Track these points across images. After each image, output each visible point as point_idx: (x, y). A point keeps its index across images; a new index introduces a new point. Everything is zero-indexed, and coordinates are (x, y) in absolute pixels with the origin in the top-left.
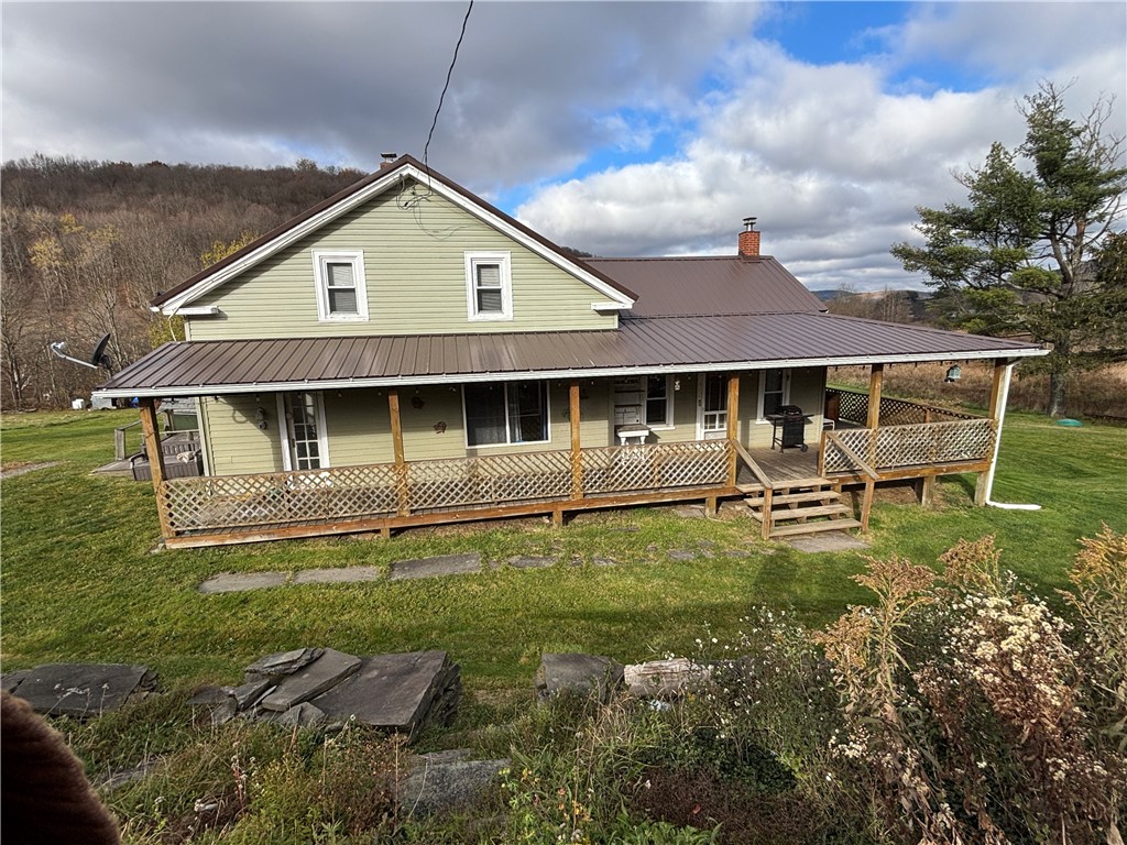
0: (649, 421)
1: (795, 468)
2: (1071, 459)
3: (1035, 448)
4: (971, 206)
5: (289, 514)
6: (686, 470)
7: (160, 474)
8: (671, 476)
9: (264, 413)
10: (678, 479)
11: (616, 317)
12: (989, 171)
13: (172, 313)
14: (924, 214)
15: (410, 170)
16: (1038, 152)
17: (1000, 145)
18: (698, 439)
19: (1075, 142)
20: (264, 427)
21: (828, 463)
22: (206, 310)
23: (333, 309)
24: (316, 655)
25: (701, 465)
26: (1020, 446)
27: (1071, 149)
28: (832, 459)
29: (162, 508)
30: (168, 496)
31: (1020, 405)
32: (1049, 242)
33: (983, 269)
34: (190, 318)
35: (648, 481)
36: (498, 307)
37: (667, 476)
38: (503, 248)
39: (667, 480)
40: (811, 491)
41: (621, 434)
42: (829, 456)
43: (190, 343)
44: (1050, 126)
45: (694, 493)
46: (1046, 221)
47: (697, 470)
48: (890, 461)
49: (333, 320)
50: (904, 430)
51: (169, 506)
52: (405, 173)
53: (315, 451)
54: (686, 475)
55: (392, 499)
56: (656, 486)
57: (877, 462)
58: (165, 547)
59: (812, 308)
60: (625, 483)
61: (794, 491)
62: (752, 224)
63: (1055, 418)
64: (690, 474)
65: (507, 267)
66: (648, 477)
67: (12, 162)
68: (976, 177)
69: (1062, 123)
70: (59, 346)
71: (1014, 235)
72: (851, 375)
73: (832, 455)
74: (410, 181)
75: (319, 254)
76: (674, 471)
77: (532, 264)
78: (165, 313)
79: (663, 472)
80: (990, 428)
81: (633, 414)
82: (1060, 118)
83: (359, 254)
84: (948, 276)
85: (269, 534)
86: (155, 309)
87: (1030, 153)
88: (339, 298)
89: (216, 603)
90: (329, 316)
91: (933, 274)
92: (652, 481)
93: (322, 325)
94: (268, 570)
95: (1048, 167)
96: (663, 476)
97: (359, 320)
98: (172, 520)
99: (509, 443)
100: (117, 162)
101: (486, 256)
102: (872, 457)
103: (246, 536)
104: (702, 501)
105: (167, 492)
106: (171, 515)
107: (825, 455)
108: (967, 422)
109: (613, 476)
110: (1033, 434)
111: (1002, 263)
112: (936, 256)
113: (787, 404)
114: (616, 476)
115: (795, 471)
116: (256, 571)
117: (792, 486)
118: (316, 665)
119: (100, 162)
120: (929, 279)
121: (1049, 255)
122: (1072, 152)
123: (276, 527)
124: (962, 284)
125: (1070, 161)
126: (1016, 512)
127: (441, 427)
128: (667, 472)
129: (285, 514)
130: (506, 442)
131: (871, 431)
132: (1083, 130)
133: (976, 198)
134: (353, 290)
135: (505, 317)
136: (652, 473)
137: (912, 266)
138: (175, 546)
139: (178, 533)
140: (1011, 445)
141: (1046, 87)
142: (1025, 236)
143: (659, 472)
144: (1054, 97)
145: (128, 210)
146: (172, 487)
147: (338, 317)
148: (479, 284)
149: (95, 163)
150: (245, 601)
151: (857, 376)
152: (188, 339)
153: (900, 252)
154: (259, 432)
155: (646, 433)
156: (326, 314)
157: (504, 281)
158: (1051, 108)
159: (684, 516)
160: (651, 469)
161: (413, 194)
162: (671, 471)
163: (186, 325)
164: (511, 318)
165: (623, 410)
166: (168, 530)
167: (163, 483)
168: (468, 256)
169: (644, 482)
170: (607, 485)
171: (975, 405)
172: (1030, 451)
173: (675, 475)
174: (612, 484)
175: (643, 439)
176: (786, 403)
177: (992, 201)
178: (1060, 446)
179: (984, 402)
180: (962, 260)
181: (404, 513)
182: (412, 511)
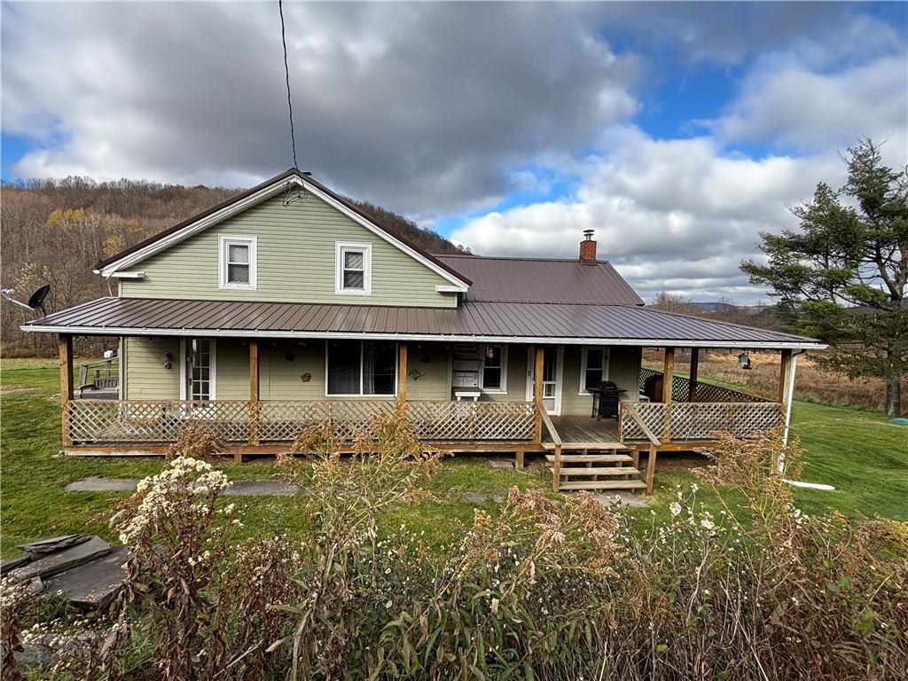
0: (486, 385)
1: (602, 434)
2: (894, 452)
3: (864, 441)
4: (803, 233)
5: (163, 435)
6: (497, 426)
7: (67, 394)
8: (484, 429)
9: (170, 356)
10: (490, 433)
11: (456, 298)
12: (817, 205)
13: (108, 276)
14: (767, 239)
15: (296, 180)
16: (860, 191)
17: (825, 185)
18: (527, 400)
19: (892, 185)
20: (169, 367)
21: (626, 430)
22: (134, 275)
23: (231, 279)
24: (80, 540)
25: (511, 423)
26: (850, 438)
27: (888, 191)
28: (629, 427)
29: (65, 421)
30: (71, 413)
31: (865, 405)
32: (875, 264)
33: (819, 284)
34: (123, 280)
35: (463, 432)
36: (360, 285)
37: (480, 429)
38: (365, 240)
39: (480, 433)
40: (609, 454)
41: (457, 394)
42: (626, 424)
43: (121, 299)
44: (870, 171)
45: (505, 446)
46: (871, 247)
47: (507, 426)
48: (684, 433)
49: (229, 288)
50: (697, 407)
51: (71, 420)
52: (292, 181)
53: (206, 389)
54: (497, 430)
55: (246, 429)
56: (471, 437)
57: (672, 433)
58: (63, 453)
59: (630, 301)
60: (443, 433)
61: (591, 452)
62: (590, 235)
63: (891, 417)
64: (501, 429)
65: (368, 254)
66: (463, 429)
67: (105, 184)
68: (806, 210)
69: (881, 170)
70: (8, 292)
71: (841, 257)
72: (720, 371)
73: (629, 424)
74: (296, 187)
75: (224, 239)
76: (487, 426)
77: (388, 254)
78: (104, 275)
79: (477, 426)
80: (779, 411)
81: (471, 379)
82: (878, 166)
83: (255, 239)
84: (788, 289)
85: (146, 450)
86: (97, 272)
87: (852, 192)
88: (237, 272)
89: (68, 497)
90: (226, 285)
91: (776, 287)
92: (467, 433)
93: (221, 291)
94: (129, 477)
95: (870, 204)
96: (477, 429)
97: (251, 288)
98: (72, 432)
99: (362, 395)
100: (174, 185)
101: (353, 246)
102: (667, 428)
103: (127, 451)
104: (512, 455)
105: (71, 409)
106: (71, 428)
107: (623, 424)
108: (756, 404)
109: (433, 426)
110: (865, 428)
111: (833, 281)
112: (777, 272)
113: (607, 380)
114: (436, 426)
115: (600, 436)
116: (119, 478)
117: (589, 447)
118: (74, 549)
119: (163, 185)
120: (772, 290)
121: (878, 276)
122: (891, 192)
123: (152, 445)
124: (803, 297)
125: (889, 200)
126: (806, 490)
127: (307, 378)
128: (480, 426)
129: (160, 435)
130: (359, 393)
131: (665, 406)
132: (899, 176)
133: (806, 226)
134: (247, 266)
135: (365, 293)
136: (466, 426)
137: (757, 280)
138: (72, 453)
139: (75, 443)
140: (842, 436)
141: (865, 142)
142: (853, 260)
143: (473, 426)
144: (872, 149)
145: (175, 218)
146: (75, 405)
147: (234, 286)
148: (346, 266)
149: (160, 185)
150: (90, 499)
151: (726, 372)
152: (120, 296)
153: (746, 267)
154: (165, 371)
155: (478, 394)
156: (225, 283)
157: (367, 265)
158: (871, 157)
159: (495, 466)
160: (466, 423)
161: (299, 197)
162: (483, 426)
163: (120, 285)
164: (369, 294)
165: (463, 374)
166: (68, 440)
167: (69, 402)
168: (339, 244)
169: (460, 433)
170: (428, 433)
171: (825, 402)
172: (858, 443)
173: (487, 429)
174: (432, 433)
175: (476, 399)
176: (605, 378)
177: (819, 230)
178: (887, 440)
179: (833, 400)
180: (797, 277)
181: (254, 443)
182: (261, 442)
